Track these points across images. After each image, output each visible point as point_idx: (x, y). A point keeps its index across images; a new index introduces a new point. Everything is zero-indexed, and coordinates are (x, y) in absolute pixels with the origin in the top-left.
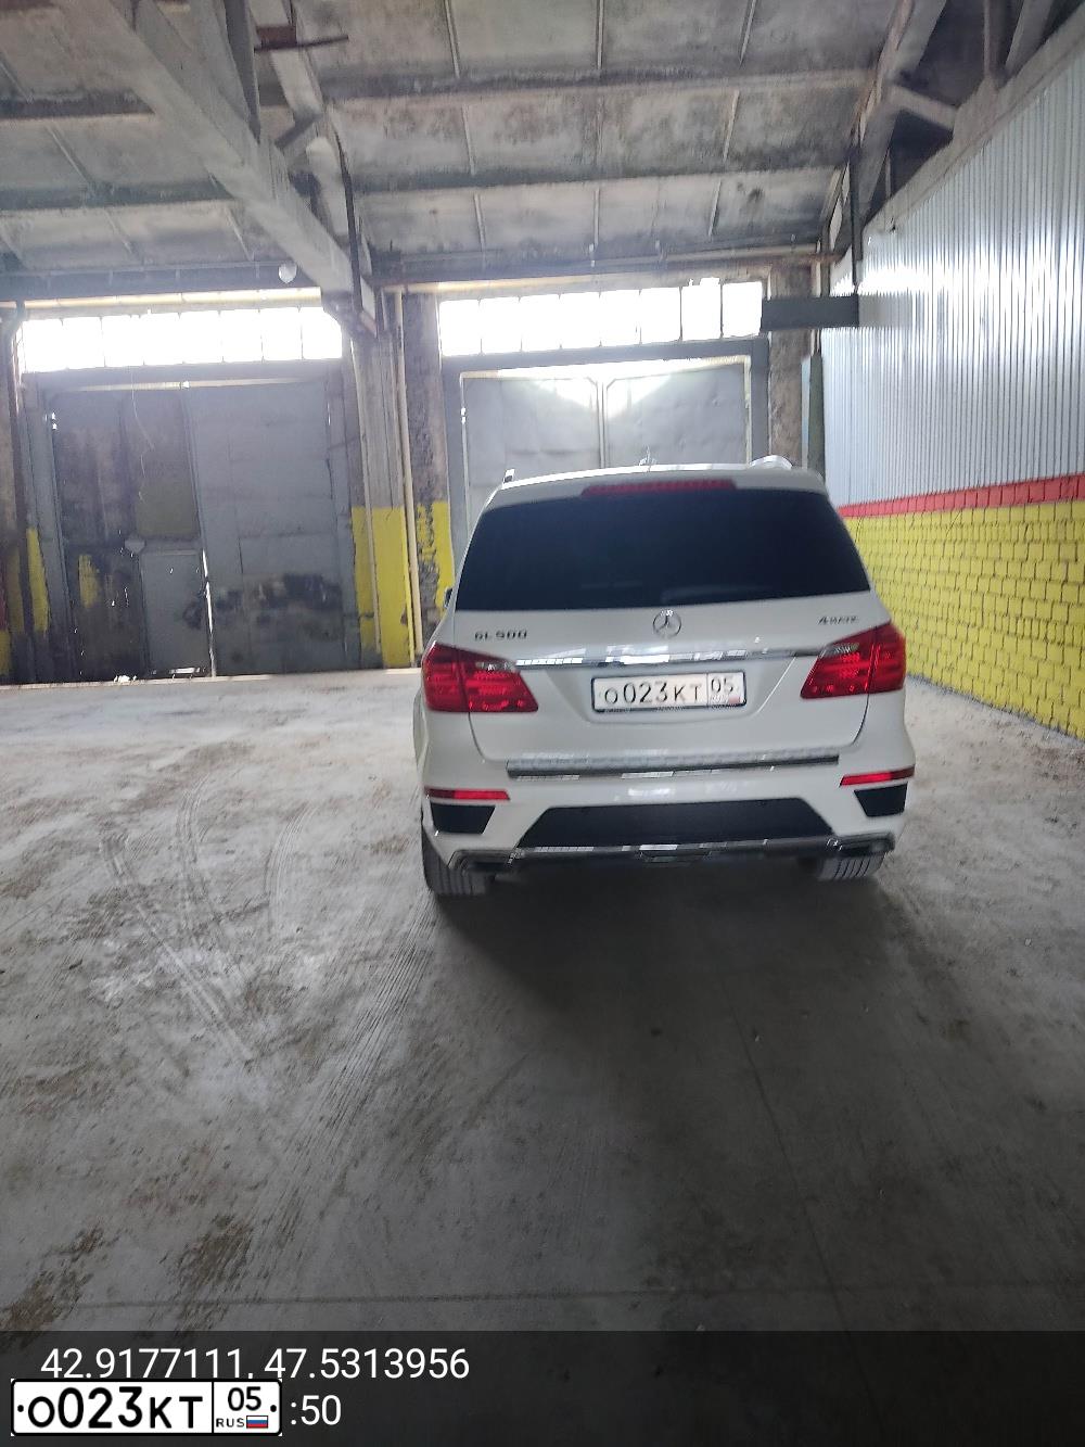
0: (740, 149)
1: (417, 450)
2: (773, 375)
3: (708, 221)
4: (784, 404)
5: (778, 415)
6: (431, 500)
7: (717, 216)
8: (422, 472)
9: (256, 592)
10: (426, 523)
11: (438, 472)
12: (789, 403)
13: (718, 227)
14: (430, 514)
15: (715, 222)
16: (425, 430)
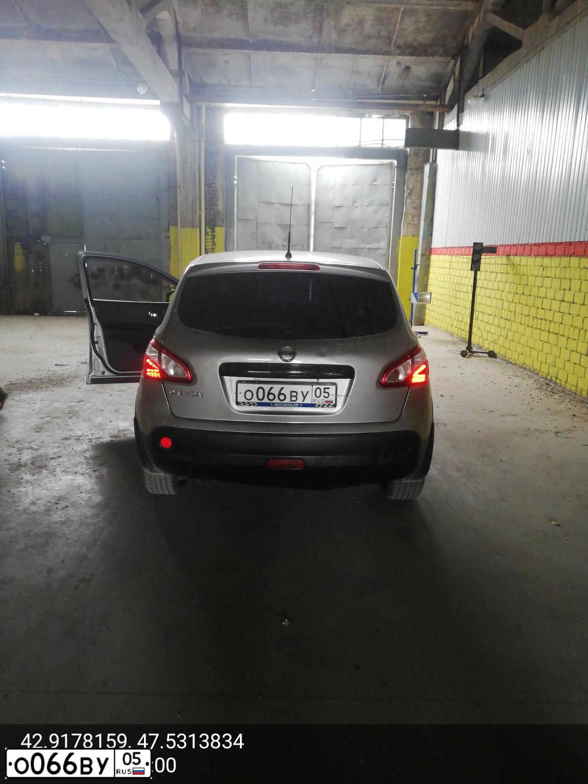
0: (401, 42)
1: (208, 196)
2: (408, 172)
3: (379, 81)
4: (413, 189)
5: (410, 194)
6: (215, 226)
7: (385, 78)
8: (211, 209)
9: (113, 270)
10: (212, 238)
11: (220, 210)
12: (416, 188)
13: (384, 86)
14: (214, 233)
15: (383, 83)
16: (214, 186)
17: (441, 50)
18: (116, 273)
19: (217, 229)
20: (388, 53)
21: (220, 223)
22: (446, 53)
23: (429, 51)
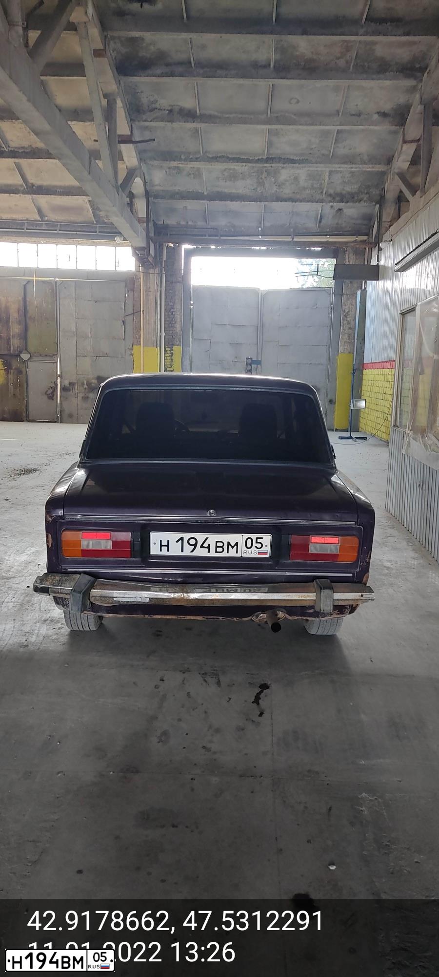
0: (331, 191)
1: (168, 319)
2: (344, 297)
3: (316, 221)
4: (349, 312)
5: (346, 316)
6: (173, 345)
7: (321, 219)
8: (170, 331)
9: (83, 384)
10: (170, 356)
11: (178, 331)
12: (351, 311)
13: (322, 224)
14: (172, 352)
15: (320, 222)
16: (173, 310)
17: (365, 197)
18: (85, 386)
19: (175, 348)
20: (322, 201)
21: (178, 343)
22: (370, 200)
23: (356, 198)
